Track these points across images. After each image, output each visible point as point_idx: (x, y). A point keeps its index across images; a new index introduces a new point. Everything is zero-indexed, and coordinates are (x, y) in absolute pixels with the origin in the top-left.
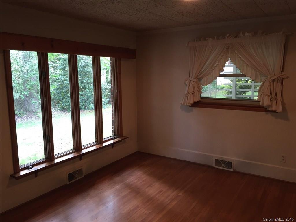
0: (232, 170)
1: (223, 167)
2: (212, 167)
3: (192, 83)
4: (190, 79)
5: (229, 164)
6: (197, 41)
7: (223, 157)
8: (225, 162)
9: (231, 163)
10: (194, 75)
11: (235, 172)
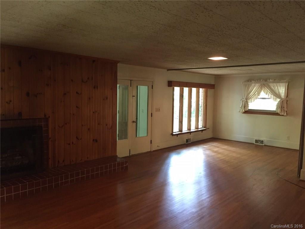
0: (264, 145)
1: (259, 143)
2: (254, 144)
3: (244, 102)
4: (243, 100)
5: (262, 142)
6: (247, 82)
7: (259, 138)
8: (260, 141)
9: (263, 141)
10: (245, 98)
11: (265, 145)
